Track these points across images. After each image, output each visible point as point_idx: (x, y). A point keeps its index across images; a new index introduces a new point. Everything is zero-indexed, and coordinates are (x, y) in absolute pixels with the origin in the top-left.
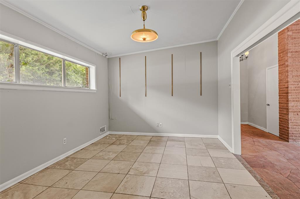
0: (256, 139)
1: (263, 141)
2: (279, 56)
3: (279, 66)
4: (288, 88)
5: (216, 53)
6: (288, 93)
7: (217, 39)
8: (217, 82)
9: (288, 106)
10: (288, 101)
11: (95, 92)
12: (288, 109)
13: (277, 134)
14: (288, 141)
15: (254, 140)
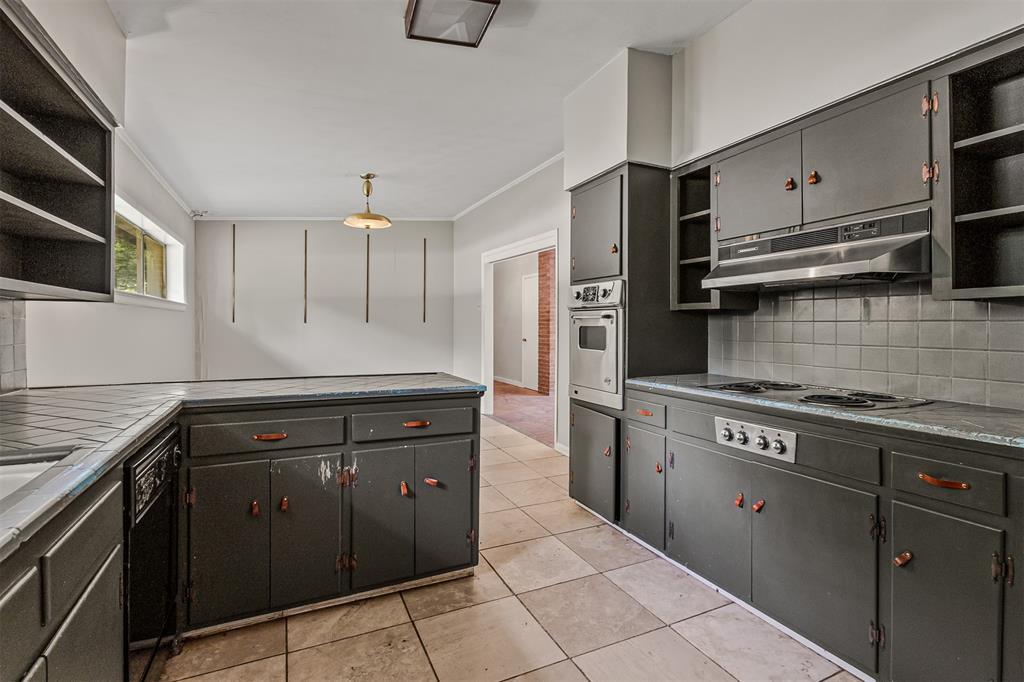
0: (508, 397)
1: (517, 397)
2: (540, 261)
3: (540, 276)
4: (549, 312)
5: (450, 245)
6: (549, 320)
7: (454, 219)
8: (452, 299)
9: (548, 341)
10: (549, 332)
11: (184, 308)
12: (548, 345)
13: (535, 387)
14: (548, 394)
15: (507, 397)
